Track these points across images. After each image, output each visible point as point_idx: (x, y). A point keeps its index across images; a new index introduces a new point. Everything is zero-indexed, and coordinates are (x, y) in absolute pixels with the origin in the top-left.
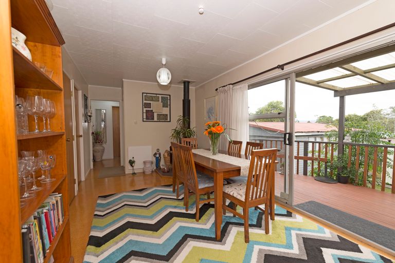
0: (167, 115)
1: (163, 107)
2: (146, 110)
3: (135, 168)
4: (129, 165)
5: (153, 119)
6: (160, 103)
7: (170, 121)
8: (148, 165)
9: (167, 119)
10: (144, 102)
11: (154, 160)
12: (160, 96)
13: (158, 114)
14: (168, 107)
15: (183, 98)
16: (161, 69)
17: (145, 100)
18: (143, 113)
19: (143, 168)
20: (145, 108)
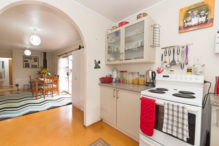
0: (37, 65)
1: (34, 62)
2: (25, 63)
3: (19, 87)
4: (16, 86)
5: (29, 67)
6: (33, 60)
7: (38, 68)
8: (26, 86)
9: (37, 67)
10: (24, 59)
11: (30, 84)
12: (33, 57)
13: (32, 65)
14: (37, 62)
15: (43, 59)
16: (26, 50)
17: (25, 59)
18: (23, 64)
19: (23, 88)
20: (25, 62)
